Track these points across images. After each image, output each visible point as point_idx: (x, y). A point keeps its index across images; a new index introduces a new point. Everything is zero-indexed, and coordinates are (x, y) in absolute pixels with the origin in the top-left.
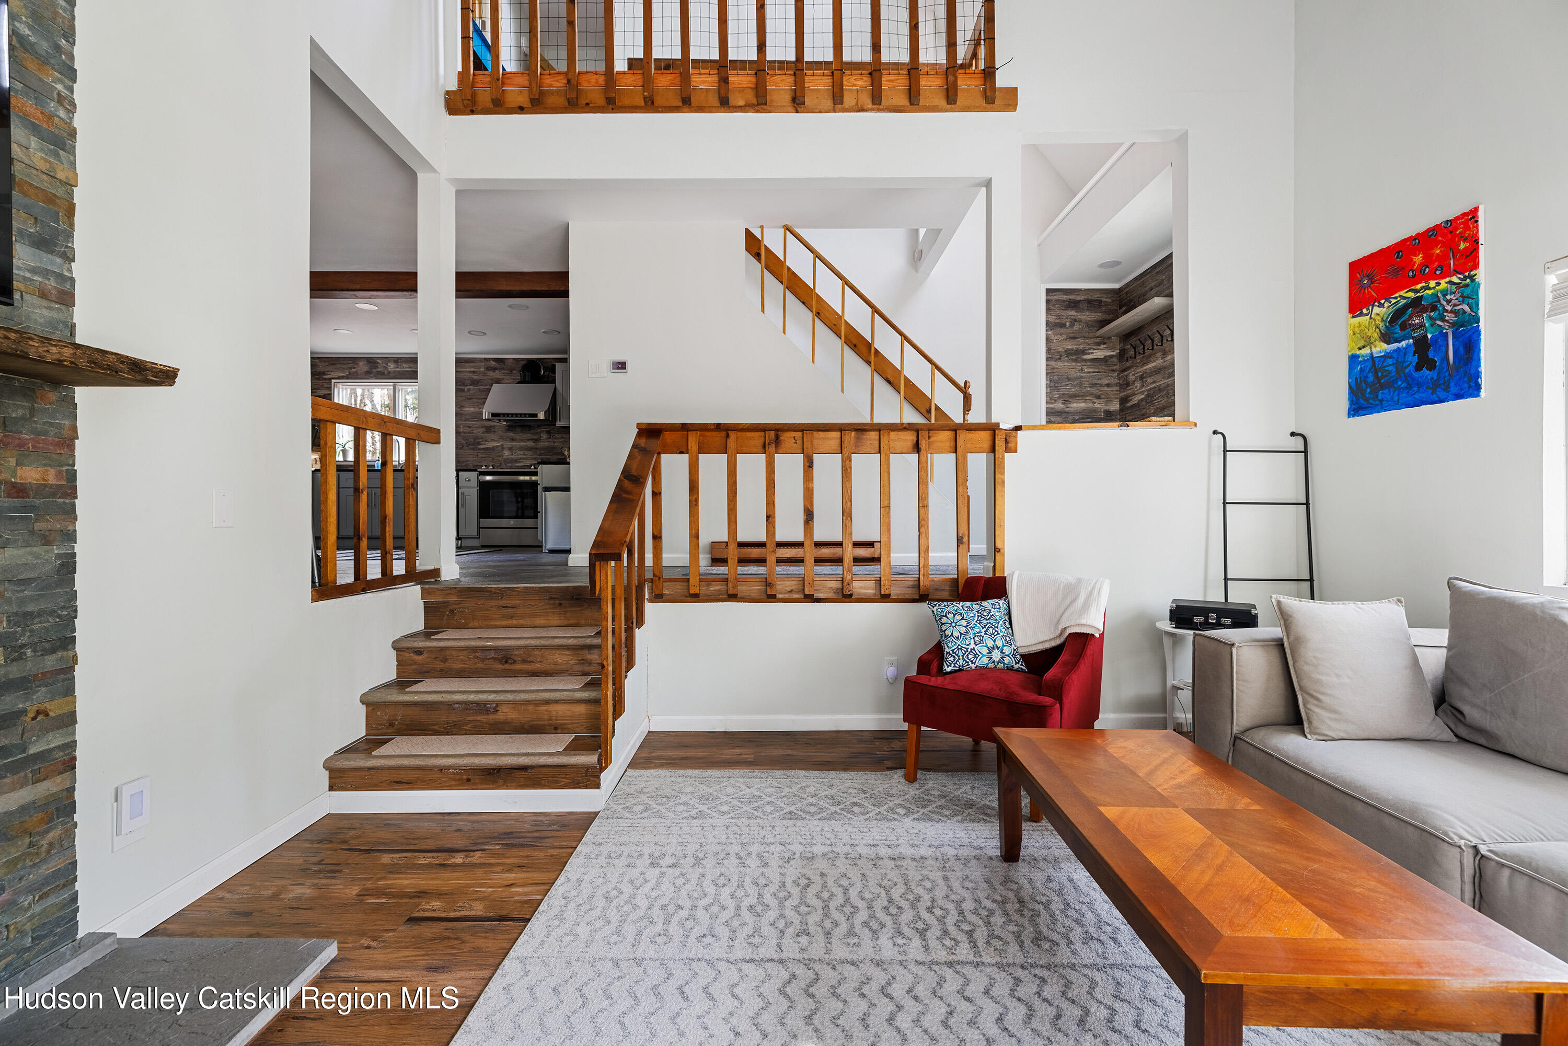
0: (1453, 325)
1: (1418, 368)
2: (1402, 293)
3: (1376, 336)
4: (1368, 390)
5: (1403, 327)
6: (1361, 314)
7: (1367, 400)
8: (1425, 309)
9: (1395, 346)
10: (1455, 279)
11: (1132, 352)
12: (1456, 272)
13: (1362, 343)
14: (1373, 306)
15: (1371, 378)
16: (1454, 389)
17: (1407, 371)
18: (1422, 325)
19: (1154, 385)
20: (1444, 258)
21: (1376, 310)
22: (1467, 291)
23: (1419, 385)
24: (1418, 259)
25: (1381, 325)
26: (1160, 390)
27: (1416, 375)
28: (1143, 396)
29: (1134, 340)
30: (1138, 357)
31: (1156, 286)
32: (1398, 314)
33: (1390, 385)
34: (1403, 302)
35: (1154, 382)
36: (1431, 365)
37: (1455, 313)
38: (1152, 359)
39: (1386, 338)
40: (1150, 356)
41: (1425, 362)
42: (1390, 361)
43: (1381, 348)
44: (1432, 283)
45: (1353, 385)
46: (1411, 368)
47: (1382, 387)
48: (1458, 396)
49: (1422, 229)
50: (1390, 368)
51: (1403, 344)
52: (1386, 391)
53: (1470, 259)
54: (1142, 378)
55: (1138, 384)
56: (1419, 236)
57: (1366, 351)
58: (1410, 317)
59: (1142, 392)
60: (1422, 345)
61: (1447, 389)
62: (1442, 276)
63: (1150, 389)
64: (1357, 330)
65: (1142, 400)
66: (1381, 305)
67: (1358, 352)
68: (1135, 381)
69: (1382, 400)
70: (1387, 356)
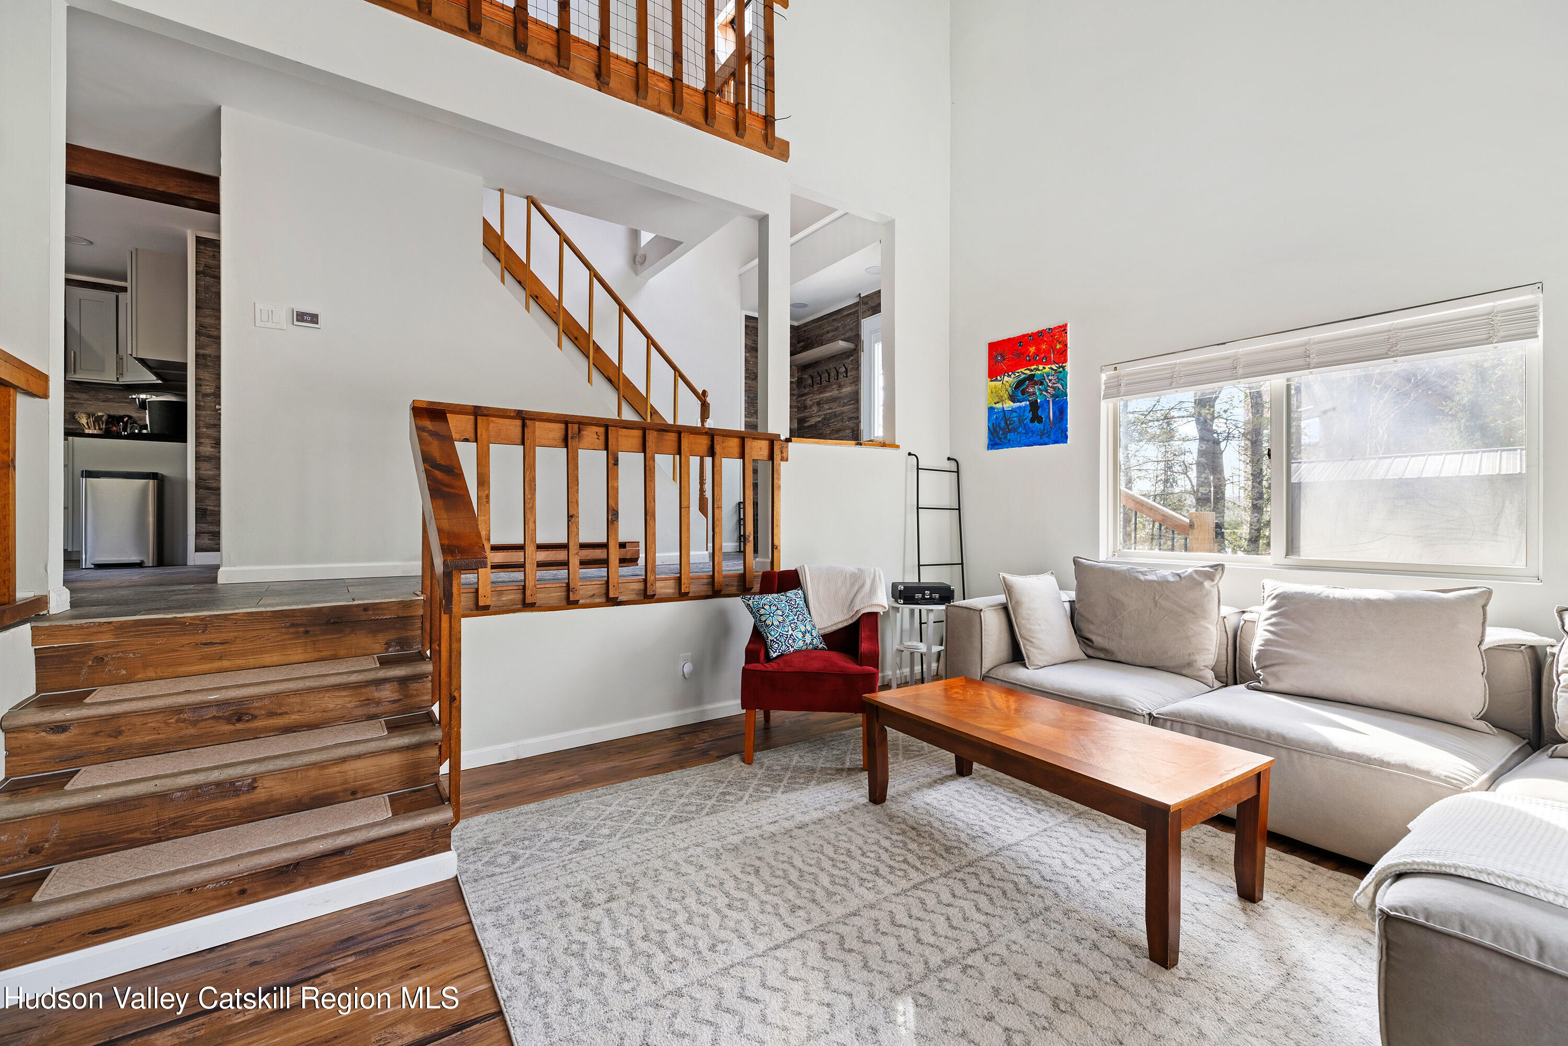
0: (1053, 396)
1: (1032, 421)
2: (1022, 370)
3: (1006, 396)
4: (1001, 432)
5: (1023, 392)
6: (996, 380)
7: (1000, 439)
8: (1036, 383)
9: (1018, 404)
10: (1054, 367)
11: (810, 381)
12: (1054, 363)
13: (997, 400)
14: (1004, 375)
15: (1003, 424)
16: (1053, 437)
17: (1025, 422)
18: (1034, 394)
19: (830, 411)
20: (1047, 352)
21: (1006, 378)
22: (1061, 376)
23: (1033, 432)
24: (1032, 349)
25: (1009, 389)
26: (836, 416)
27: (1031, 425)
28: (820, 419)
29: (811, 371)
30: (815, 386)
31: (832, 331)
32: (1020, 383)
33: (1014, 430)
34: (1023, 376)
35: (830, 408)
36: (1040, 420)
37: (1054, 388)
38: (828, 389)
39: (1013, 398)
40: (826, 387)
41: (1036, 418)
42: (1015, 414)
43: (1009, 405)
44: (1041, 367)
45: (991, 427)
46: (1028, 421)
47: (1010, 431)
48: (1056, 442)
49: (1035, 331)
50: (1015, 419)
51: (1023, 404)
52: (1012, 434)
53: (1062, 355)
54: (818, 403)
55: (815, 408)
56: (1033, 334)
57: (999, 406)
58: (1027, 387)
59: (820, 416)
60: (1034, 406)
61: (1049, 437)
62: (1047, 363)
63: (827, 414)
64: (994, 391)
65: (819, 422)
66: (1009, 376)
67: (994, 406)
68: (812, 405)
69: (1009, 440)
70: (1013, 411)
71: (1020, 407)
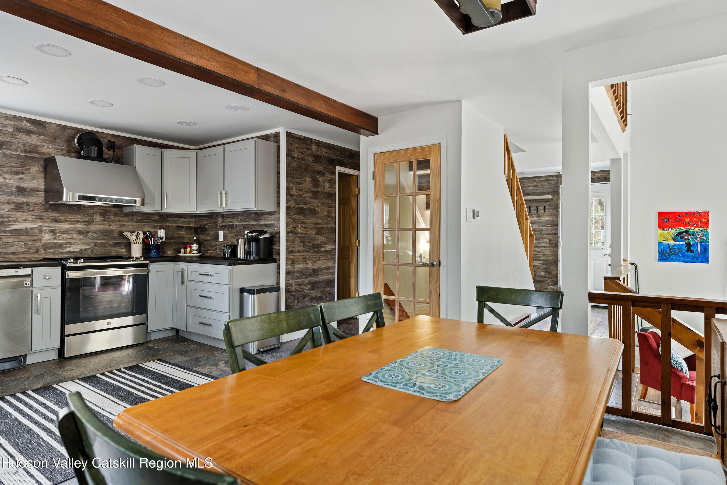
0: (700, 242)
1: (687, 251)
2: (681, 228)
3: (670, 238)
4: (667, 254)
5: (681, 238)
6: (664, 230)
7: (666, 257)
8: (689, 235)
9: (678, 243)
10: (701, 229)
12: (701, 227)
13: (664, 239)
14: (669, 229)
15: (668, 251)
16: (700, 260)
17: (683, 251)
18: (688, 239)
20: (697, 222)
21: (670, 230)
22: (705, 234)
24: (687, 219)
25: (673, 236)
27: (686, 253)
32: (678, 234)
33: (676, 254)
34: (681, 231)
36: (692, 252)
37: (701, 239)
39: (674, 239)
41: (689, 250)
42: (676, 247)
43: (672, 242)
44: (693, 228)
45: (660, 251)
47: (672, 254)
48: (701, 262)
49: (689, 211)
50: (676, 249)
51: (681, 243)
52: (674, 256)
53: (706, 225)
56: (688, 213)
57: (666, 242)
58: (684, 236)
60: (688, 245)
61: (697, 259)
62: (697, 227)
64: (662, 234)
66: (672, 229)
67: (662, 242)
69: (672, 259)
70: (674, 245)
71: (679, 244)
